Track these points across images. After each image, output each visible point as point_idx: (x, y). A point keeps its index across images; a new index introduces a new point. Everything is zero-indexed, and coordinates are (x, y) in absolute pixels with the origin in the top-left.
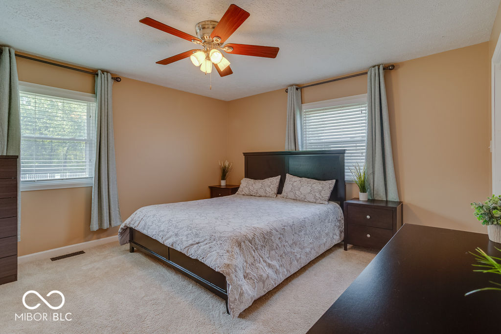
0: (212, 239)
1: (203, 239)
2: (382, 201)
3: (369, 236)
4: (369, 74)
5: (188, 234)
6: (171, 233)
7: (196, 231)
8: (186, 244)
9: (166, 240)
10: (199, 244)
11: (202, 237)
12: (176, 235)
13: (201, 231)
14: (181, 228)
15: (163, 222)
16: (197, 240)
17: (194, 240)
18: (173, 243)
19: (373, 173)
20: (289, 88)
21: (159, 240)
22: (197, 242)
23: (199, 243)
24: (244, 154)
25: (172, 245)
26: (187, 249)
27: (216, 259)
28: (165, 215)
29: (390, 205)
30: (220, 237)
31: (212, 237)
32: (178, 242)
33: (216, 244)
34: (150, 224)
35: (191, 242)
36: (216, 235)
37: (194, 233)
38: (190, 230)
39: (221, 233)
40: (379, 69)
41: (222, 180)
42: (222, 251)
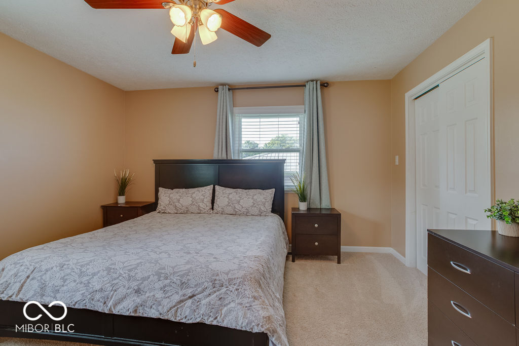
0: (217, 286)
1: (200, 289)
2: (317, 209)
3: (316, 244)
4: (307, 86)
5: (165, 287)
6: (122, 291)
7: (178, 278)
8: (167, 304)
9: (115, 305)
10: (195, 298)
11: (196, 286)
12: (138, 291)
13: (188, 277)
14: (144, 279)
15: (94, 274)
16: (189, 292)
17: (181, 293)
18: (137, 307)
19: (311, 182)
20: (220, 88)
21: (96, 309)
22: (190, 295)
23: (193, 296)
24: (155, 162)
25: (136, 311)
26: (173, 310)
27: (245, 314)
28: (46, 258)
29: (324, 212)
30: (230, 280)
31: (216, 282)
32: (149, 303)
33: (228, 292)
34: (59, 282)
35: (176, 298)
36: (220, 277)
37: (178, 282)
38: (166, 278)
39: (227, 274)
40: (316, 83)
41: (120, 195)
42: (246, 300)
